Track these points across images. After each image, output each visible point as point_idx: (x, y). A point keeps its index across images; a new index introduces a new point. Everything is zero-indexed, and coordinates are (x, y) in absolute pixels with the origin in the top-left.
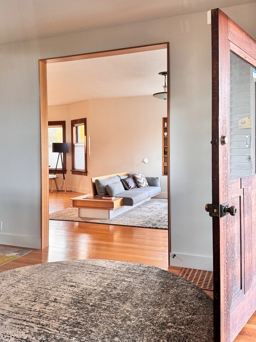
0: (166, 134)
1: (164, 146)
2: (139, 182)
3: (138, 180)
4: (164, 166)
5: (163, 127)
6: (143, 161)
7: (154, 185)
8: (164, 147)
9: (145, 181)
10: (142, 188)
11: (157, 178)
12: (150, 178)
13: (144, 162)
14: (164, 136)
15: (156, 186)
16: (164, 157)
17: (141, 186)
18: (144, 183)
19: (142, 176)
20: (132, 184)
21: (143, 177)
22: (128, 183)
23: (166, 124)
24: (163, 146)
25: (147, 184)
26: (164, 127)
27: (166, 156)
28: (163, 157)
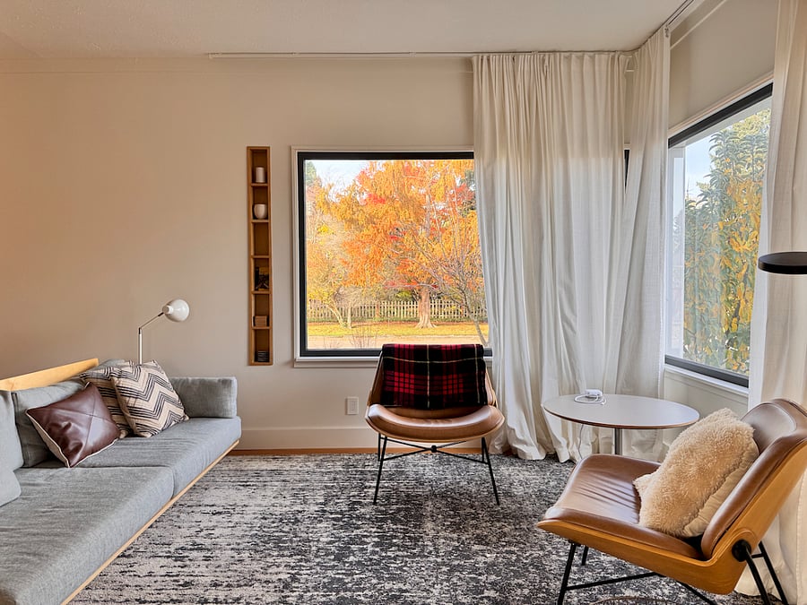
0: (261, 209)
1: (255, 254)
2: (133, 411)
3: (132, 401)
4: (256, 330)
5: (248, 184)
6: (164, 312)
7: (210, 414)
8: (255, 259)
9: (168, 399)
10: (149, 435)
11: (226, 383)
12: (193, 382)
13: (170, 317)
14: (255, 217)
15: (221, 415)
16: (255, 295)
17: (145, 428)
18: (161, 410)
19: (153, 380)
20: (91, 424)
21: (162, 384)
22: (64, 424)
23: (260, 171)
24: (252, 254)
25: (180, 412)
26: (254, 185)
27: (261, 291)
28: (253, 297)
